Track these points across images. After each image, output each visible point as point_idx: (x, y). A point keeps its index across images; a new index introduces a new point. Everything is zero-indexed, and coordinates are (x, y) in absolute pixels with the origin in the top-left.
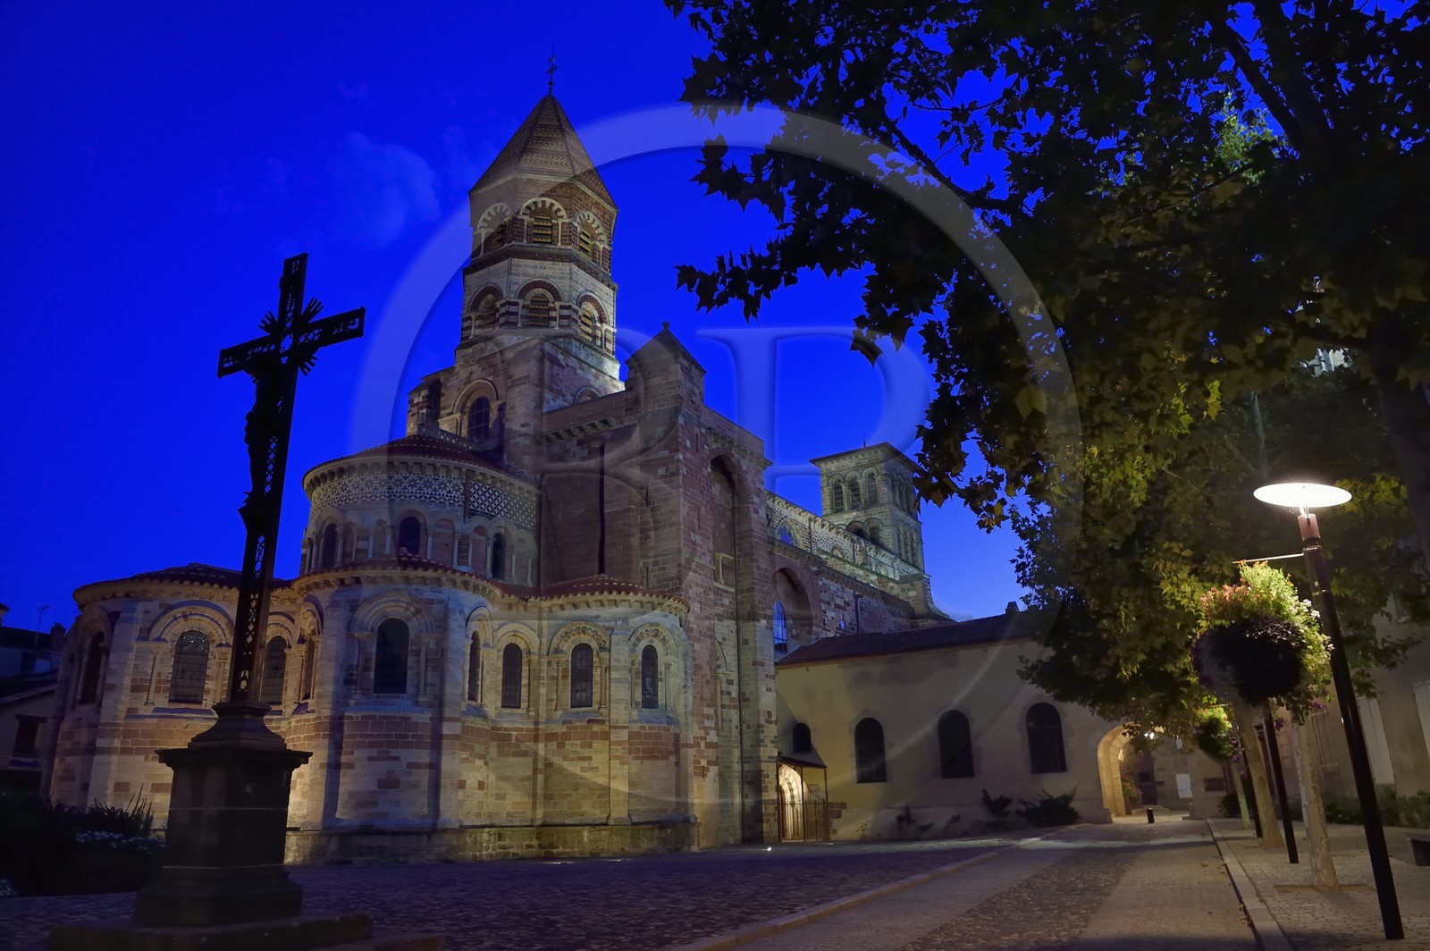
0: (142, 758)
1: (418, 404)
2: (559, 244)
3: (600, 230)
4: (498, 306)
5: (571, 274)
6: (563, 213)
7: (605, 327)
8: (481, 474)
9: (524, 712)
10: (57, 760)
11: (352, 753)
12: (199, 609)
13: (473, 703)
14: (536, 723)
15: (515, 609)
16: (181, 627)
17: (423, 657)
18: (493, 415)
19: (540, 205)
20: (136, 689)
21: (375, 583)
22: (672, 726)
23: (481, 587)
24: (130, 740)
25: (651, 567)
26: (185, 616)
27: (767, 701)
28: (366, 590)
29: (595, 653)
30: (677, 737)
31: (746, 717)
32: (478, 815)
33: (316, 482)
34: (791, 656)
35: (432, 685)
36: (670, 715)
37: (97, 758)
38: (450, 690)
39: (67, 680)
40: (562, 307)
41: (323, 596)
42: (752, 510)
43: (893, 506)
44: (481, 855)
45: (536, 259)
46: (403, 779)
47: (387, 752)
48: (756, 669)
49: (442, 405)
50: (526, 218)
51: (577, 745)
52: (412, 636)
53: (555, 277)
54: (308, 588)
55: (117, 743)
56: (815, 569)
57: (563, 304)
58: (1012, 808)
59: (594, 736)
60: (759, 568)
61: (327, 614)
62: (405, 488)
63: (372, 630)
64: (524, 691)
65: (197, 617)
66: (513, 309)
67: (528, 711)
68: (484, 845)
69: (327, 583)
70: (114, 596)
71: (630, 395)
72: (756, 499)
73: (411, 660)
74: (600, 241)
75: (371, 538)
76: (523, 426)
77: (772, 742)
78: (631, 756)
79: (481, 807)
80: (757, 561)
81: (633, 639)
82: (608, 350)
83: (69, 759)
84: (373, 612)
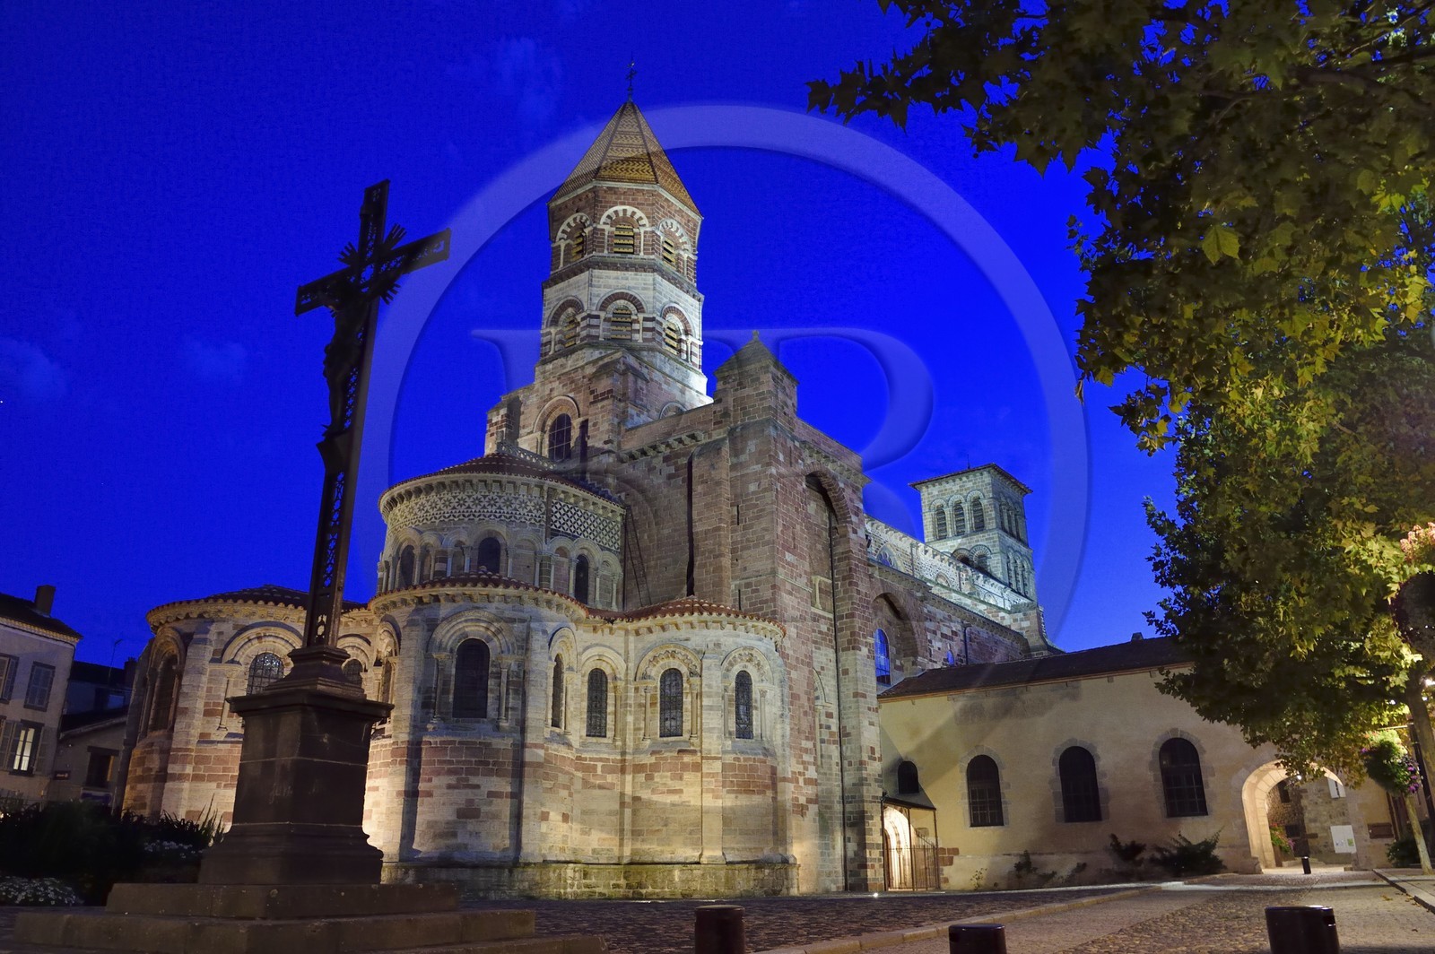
0: (214, 785)
1: (496, 423)
2: (642, 254)
3: (684, 239)
4: (579, 319)
5: (654, 284)
6: (645, 221)
7: (691, 339)
8: (563, 492)
9: (610, 741)
10: (128, 788)
11: (430, 780)
12: (273, 630)
13: (557, 730)
14: (623, 753)
15: (600, 632)
16: (255, 649)
17: (504, 679)
18: (575, 433)
19: (621, 214)
20: (209, 713)
21: (454, 601)
22: (769, 758)
23: (564, 606)
24: (202, 767)
25: (743, 590)
26: (259, 638)
27: (870, 736)
28: (445, 609)
29: (685, 679)
30: (774, 770)
31: (848, 753)
32: (562, 850)
33: (393, 503)
34: (894, 688)
35: (513, 709)
36: (766, 746)
37: (169, 785)
38: (532, 714)
39: (139, 705)
40: (646, 319)
41: (401, 615)
42: (850, 530)
43: (1001, 532)
44: (565, 893)
45: (617, 269)
46: (484, 809)
47: (467, 780)
48: (857, 702)
49: (521, 424)
50: (607, 228)
51: (666, 777)
52: (492, 657)
53: (638, 288)
54: (385, 607)
55: (189, 770)
56: (919, 594)
57: (646, 316)
58: (1145, 855)
59: (685, 767)
60: (858, 592)
61: (404, 633)
62: (484, 507)
63: (451, 651)
64: (610, 719)
65: (271, 639)
66: (594, 322)
67: (614, 740)
68: (569, 882)
69: (404, 602)
70: (187, 617)
71: (718, 408)
72: (854, 519)
73: (491, 683)
74: (684, 250)
75: (450, 560)
76: (606, 443)
77: (876, 781)
78: (725, 790)
79: (565, 842)
80: (857, 585)
81: (726, 664)
82: (694, 364)
83: (140, 787)
84: (452, 632)
